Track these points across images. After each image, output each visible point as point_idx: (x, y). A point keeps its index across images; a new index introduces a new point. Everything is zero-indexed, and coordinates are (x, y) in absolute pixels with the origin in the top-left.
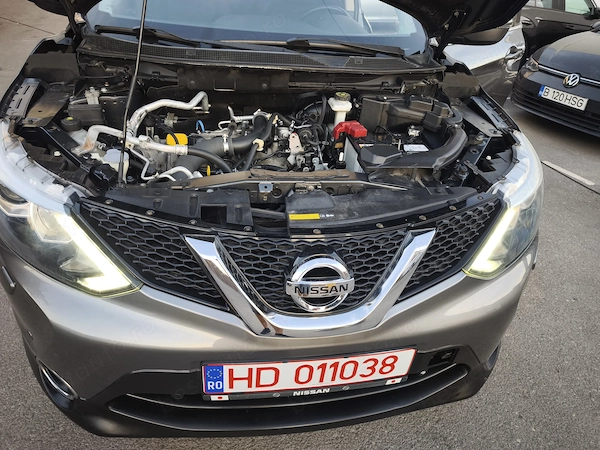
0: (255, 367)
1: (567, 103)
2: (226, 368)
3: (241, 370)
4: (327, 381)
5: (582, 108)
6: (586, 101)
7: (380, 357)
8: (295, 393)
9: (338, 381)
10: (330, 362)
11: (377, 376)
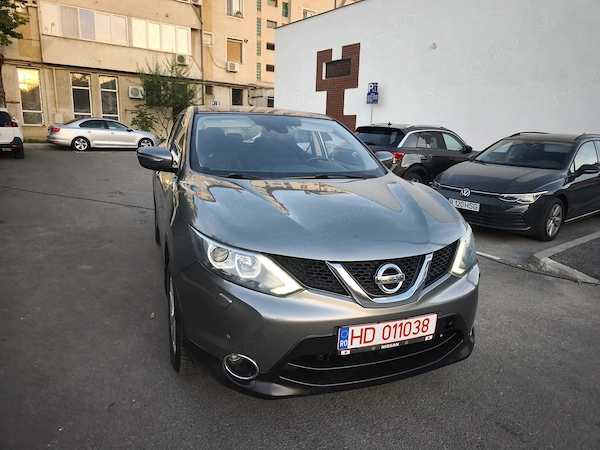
0: (364, 327)
1: (466, 208)
2: (351, 329)
3: (357, 330)
4: (398, 339)
5: (478, 210)
6: (478, 205)
7: (421, 319)
8: (383, 347)
9: (403, 338)
10: (399, 323)
11: (421, 334)
